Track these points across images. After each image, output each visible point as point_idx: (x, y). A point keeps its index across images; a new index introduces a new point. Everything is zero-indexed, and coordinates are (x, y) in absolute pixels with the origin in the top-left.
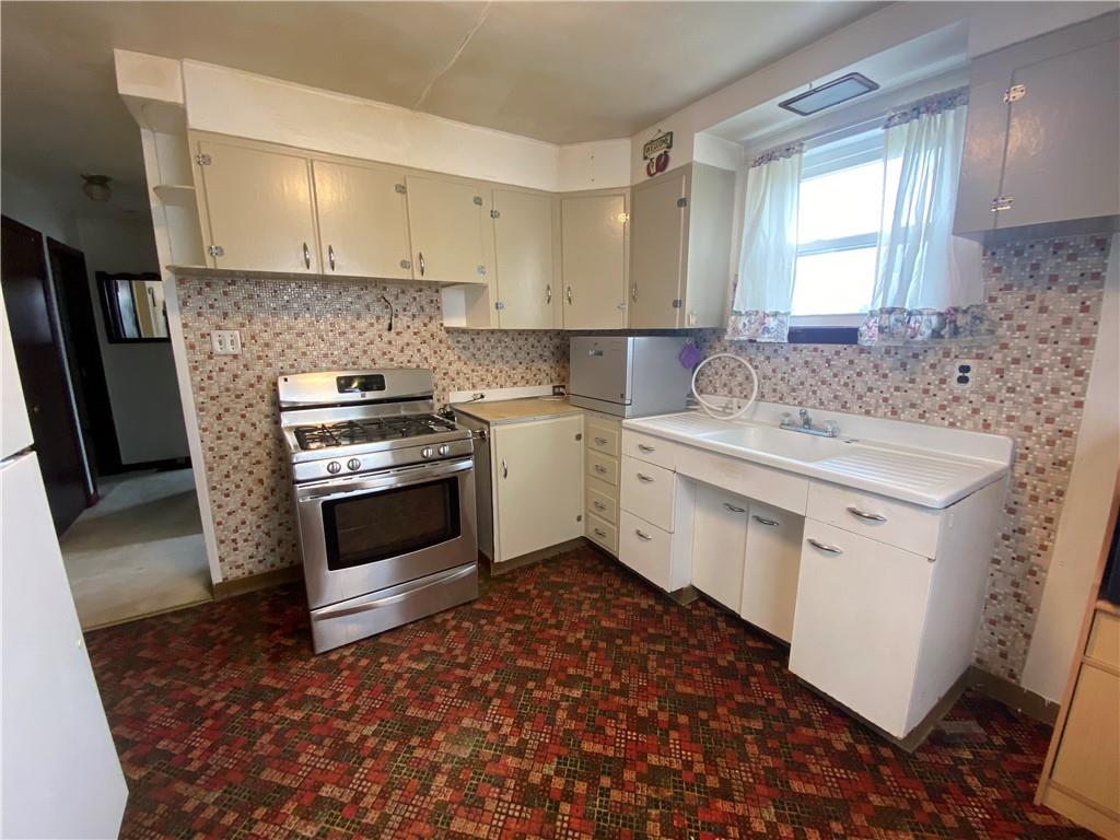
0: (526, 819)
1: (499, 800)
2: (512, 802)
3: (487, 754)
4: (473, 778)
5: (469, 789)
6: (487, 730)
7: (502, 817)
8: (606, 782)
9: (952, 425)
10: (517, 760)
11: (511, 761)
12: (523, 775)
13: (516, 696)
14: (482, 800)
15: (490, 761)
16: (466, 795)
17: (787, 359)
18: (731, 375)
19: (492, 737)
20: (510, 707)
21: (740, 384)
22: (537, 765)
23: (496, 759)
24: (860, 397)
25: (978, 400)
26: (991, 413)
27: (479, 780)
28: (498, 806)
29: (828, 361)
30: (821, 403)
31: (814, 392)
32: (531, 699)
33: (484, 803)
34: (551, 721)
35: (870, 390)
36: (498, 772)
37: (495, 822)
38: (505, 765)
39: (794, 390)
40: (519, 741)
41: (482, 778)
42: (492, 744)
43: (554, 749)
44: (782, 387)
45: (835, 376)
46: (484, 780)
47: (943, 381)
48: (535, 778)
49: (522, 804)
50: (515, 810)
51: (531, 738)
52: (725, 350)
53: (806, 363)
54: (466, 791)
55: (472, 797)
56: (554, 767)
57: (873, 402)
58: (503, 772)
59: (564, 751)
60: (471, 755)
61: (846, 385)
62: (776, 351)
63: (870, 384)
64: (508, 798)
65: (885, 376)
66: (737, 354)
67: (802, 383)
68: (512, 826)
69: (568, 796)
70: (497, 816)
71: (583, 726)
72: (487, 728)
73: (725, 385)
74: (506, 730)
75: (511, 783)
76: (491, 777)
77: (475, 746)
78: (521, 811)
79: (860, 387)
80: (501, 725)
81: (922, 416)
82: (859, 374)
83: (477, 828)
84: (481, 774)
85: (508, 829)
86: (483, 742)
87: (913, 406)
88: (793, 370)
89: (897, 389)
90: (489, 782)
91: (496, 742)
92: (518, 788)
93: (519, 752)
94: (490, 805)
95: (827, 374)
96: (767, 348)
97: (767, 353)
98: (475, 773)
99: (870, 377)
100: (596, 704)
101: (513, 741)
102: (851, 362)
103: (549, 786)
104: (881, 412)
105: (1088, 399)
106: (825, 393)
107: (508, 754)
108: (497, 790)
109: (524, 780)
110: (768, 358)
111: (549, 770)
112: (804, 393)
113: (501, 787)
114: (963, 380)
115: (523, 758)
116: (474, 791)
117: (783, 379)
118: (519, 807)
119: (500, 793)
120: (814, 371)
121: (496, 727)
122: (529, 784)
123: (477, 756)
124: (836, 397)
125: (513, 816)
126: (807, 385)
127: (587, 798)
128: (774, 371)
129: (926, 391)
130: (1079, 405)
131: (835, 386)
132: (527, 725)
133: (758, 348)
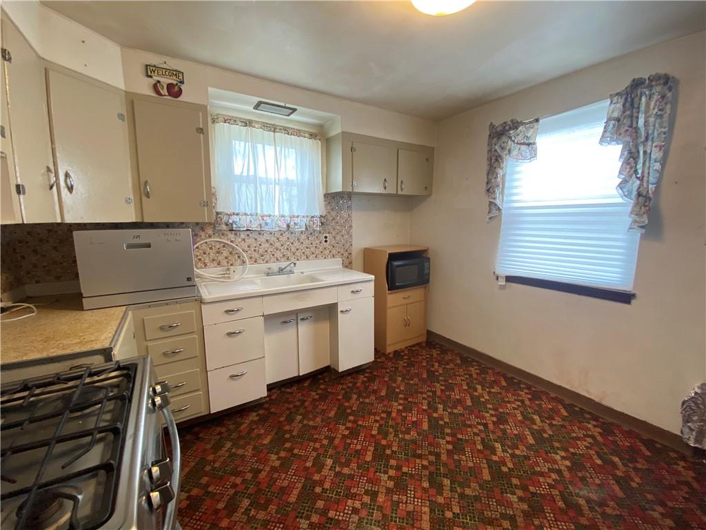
0: (414, 488)
1: (406, 503)
2: (406, 495)
3: (377, 515)
4: (395, 521)
5: (403, 522)
6: (357, 518)
7: (416, 500)
8: (388, 452)
9: (325, 258)
10: (380, 495)
11: (381, 499)
12: (389, 491)
13: (328, 500)
14: (408, 513)
15: (382, 512)
16: (407, 524)
17: (256, 239)
18: (218, 252)
19: (364, 513)
20: (338, 503)
21: (226, 258)
22: (383, 483)
23: (380, 508)
24: (294, 254)
25: (331, 247)
26: (334, 252)
27: (396, 517)
28: (410, 503)
29: (278, 239)
30: (278, 260)
31: (273, 255)
32: (331, 490)
33: (410, 512)
34: (351, 477)
35: (297, 250)
36: (389, 506)
37: (420, 504)
38: (384, 502)
39: (262, 256)
40: (367, 495)
41: (394, 515)
42: (369, 512)
43: (371, 475)
44: (256, 255)
45: (282, 245)
46: (396, 514)
47: (320, 243)
48: (391, 484)
49: (407, 490)
50: (411, 494)
51: (364, 488)
52: (210, 236)
53: (267, 240)
54: (405, 524)
55: (407, 520)
56: (382, 475)
57: (299, 255)
58: (389, 503)
59: (372, 470)
60: (378, 526)
61: (287, 249)
62: (248, 235)
63: (297, 247)
64: (404, 498)
65: (302, 243)
66: (221, 238)
67: (266, 251)
68: (419, 494)
69: (398, 468)
70: (416, 503)
71: (355, 460)
72: (355, 518)
73: (213, 260)
74: (357, 504)
75: (395, 498)
76: (393, 509)
77: (371, 525)
78: (411, 490)
79: (293, 249)
80: (353, 508)
81: (316, 257)
82: (292, 243)
83: (425, 513)
84: (392, 517)
85: (421, 496)
86: (367, 519)
87: (313, 253)
88: (260, 245)
89: (307, 248)
90: (396, 510)
91: (368, 510)
92: (398, 493)
93: (374, 495)
94: (410, 508)
95: (278, 245)
96: (242, 233)
97: (243, 236)
98: (391, 521)
99: (297, 244)
100: (339, 453)
101: (367, 499)
102: (288, 238)
103: (394, 477)
104: (302, 258)
105: (353, 243)
106: (278, 254)
107: (376, 501)
108: (401, 504)
109: (392, 490)
110: (244, 240)
111: (384, 477)
112: (268, 256)
113: (399, 503)
114: (326, 241)
115: (378, 492)
116: (403, 519)
117: (255, 251)
118: (409, 492)
119: (402, 503)
120: (271, 244)
121: (355, 511)
122: (395, 487)
123: (379, 522)
124: (284, 256)
125: (414, 494)
126: (269, 252)
127: (398, 460)
128: (249, 247)
129: (316, 247)
130: (351, 245)
131: (282, 250)
132: (354, 490)
133: (236, 234)
